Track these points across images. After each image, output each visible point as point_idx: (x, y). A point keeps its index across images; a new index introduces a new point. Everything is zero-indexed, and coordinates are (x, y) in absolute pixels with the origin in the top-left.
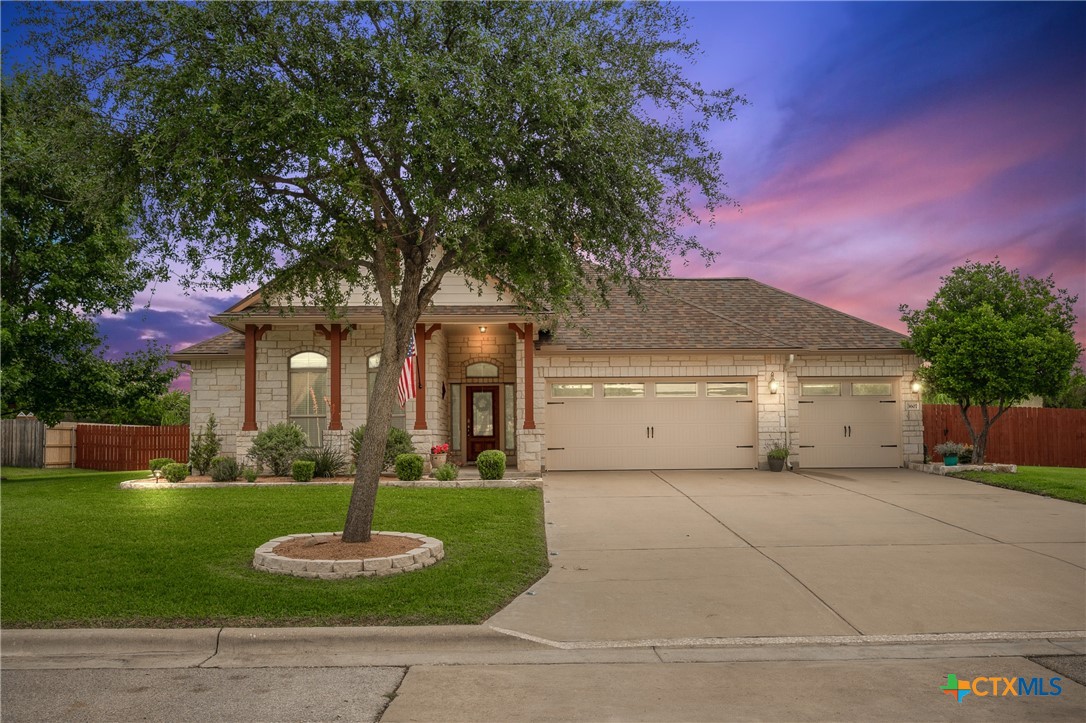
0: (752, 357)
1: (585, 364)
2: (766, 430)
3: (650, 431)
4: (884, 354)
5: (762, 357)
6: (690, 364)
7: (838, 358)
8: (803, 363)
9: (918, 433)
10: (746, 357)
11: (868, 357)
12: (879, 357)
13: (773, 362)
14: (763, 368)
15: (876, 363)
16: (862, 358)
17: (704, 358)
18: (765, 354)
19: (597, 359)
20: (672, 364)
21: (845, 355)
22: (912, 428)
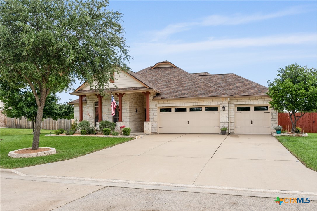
0: (218, 99)
1: (168, 103)
2: (222, 122)
3: (188, 122)
4: (264, 97)
5: (221, 99)
6: (199, 102)
7: (248, 98)
8: (236, 100)
9: (276, 123)
10: (216, 99)
11: (259, 98)
12: (263, 98)
13: (225, 100)
14: (222, 102)
15: (262, 100)
16: (257, 98)
17: (203, 100)
18: (222, 98)
19: (171, 101)
20: (193, 102)
21: (251, 97)
22: (273, 121)
